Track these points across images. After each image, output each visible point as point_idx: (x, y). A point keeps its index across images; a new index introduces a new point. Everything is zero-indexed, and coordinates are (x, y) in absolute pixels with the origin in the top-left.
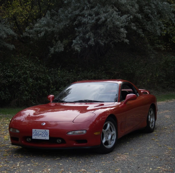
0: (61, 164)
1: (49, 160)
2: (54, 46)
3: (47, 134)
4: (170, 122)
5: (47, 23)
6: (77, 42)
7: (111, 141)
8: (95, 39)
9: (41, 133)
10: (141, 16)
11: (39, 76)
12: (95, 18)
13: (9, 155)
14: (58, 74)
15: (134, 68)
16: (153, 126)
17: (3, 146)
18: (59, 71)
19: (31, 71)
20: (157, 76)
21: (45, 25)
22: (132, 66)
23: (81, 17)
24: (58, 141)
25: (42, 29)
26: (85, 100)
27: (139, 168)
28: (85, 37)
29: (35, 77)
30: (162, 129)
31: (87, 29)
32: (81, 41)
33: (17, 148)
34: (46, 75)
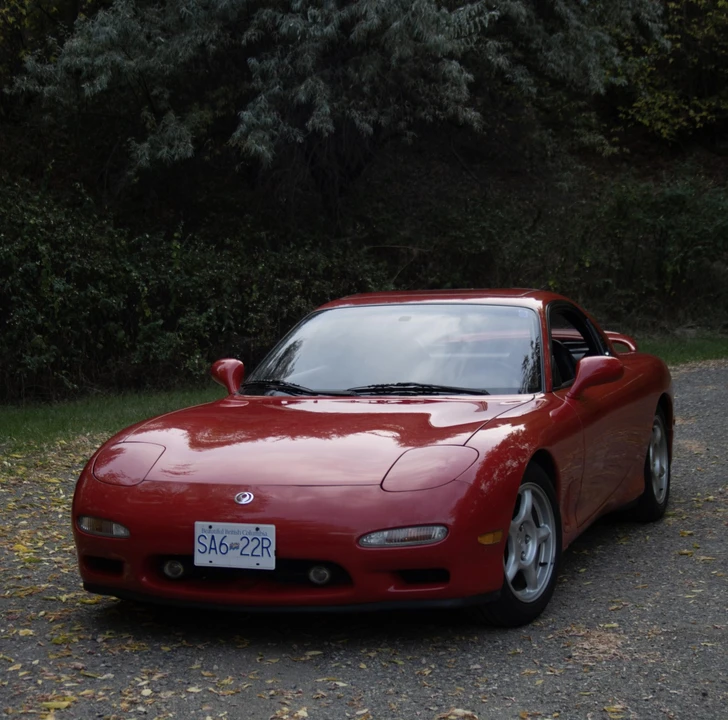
0: (341, 684)
1: (274, 661)
2: (151, 137)
3: (266, 544)
4: (715, 469)
5: (119, 35)
6: (258, 119)
7: (536, 568)
8: (336, 105)
9: (238, 541)
10: (524, 12)
11: (91, 264)
12: (335, 16)
13: (80, 639)
14: (170, 256)
15: (494, 231)
16: (664, 492)
17: (31, 595)
18: (175, 243)
19: (55, 246)
20: (587, 265)
21: (112, 45)
22: (484, 224)
23: (270, 10)
24: (312, 575)
25: (99, 61)
26: (399, 384)
27: (705, 695)
28: (293, 98)
29: (76, 270)
30: (697, 505)
31: (299, 63)
32: (274, 115)
33: (96, 603)
34: (121, 262)
